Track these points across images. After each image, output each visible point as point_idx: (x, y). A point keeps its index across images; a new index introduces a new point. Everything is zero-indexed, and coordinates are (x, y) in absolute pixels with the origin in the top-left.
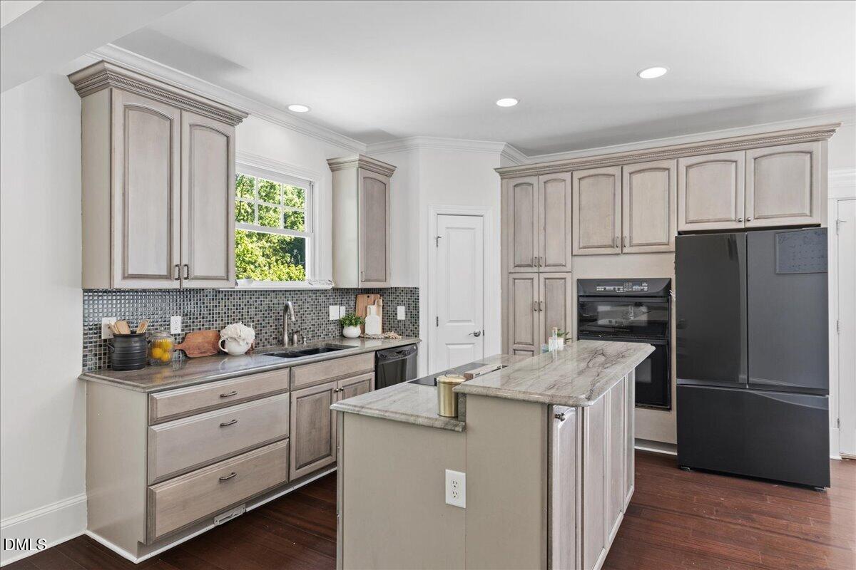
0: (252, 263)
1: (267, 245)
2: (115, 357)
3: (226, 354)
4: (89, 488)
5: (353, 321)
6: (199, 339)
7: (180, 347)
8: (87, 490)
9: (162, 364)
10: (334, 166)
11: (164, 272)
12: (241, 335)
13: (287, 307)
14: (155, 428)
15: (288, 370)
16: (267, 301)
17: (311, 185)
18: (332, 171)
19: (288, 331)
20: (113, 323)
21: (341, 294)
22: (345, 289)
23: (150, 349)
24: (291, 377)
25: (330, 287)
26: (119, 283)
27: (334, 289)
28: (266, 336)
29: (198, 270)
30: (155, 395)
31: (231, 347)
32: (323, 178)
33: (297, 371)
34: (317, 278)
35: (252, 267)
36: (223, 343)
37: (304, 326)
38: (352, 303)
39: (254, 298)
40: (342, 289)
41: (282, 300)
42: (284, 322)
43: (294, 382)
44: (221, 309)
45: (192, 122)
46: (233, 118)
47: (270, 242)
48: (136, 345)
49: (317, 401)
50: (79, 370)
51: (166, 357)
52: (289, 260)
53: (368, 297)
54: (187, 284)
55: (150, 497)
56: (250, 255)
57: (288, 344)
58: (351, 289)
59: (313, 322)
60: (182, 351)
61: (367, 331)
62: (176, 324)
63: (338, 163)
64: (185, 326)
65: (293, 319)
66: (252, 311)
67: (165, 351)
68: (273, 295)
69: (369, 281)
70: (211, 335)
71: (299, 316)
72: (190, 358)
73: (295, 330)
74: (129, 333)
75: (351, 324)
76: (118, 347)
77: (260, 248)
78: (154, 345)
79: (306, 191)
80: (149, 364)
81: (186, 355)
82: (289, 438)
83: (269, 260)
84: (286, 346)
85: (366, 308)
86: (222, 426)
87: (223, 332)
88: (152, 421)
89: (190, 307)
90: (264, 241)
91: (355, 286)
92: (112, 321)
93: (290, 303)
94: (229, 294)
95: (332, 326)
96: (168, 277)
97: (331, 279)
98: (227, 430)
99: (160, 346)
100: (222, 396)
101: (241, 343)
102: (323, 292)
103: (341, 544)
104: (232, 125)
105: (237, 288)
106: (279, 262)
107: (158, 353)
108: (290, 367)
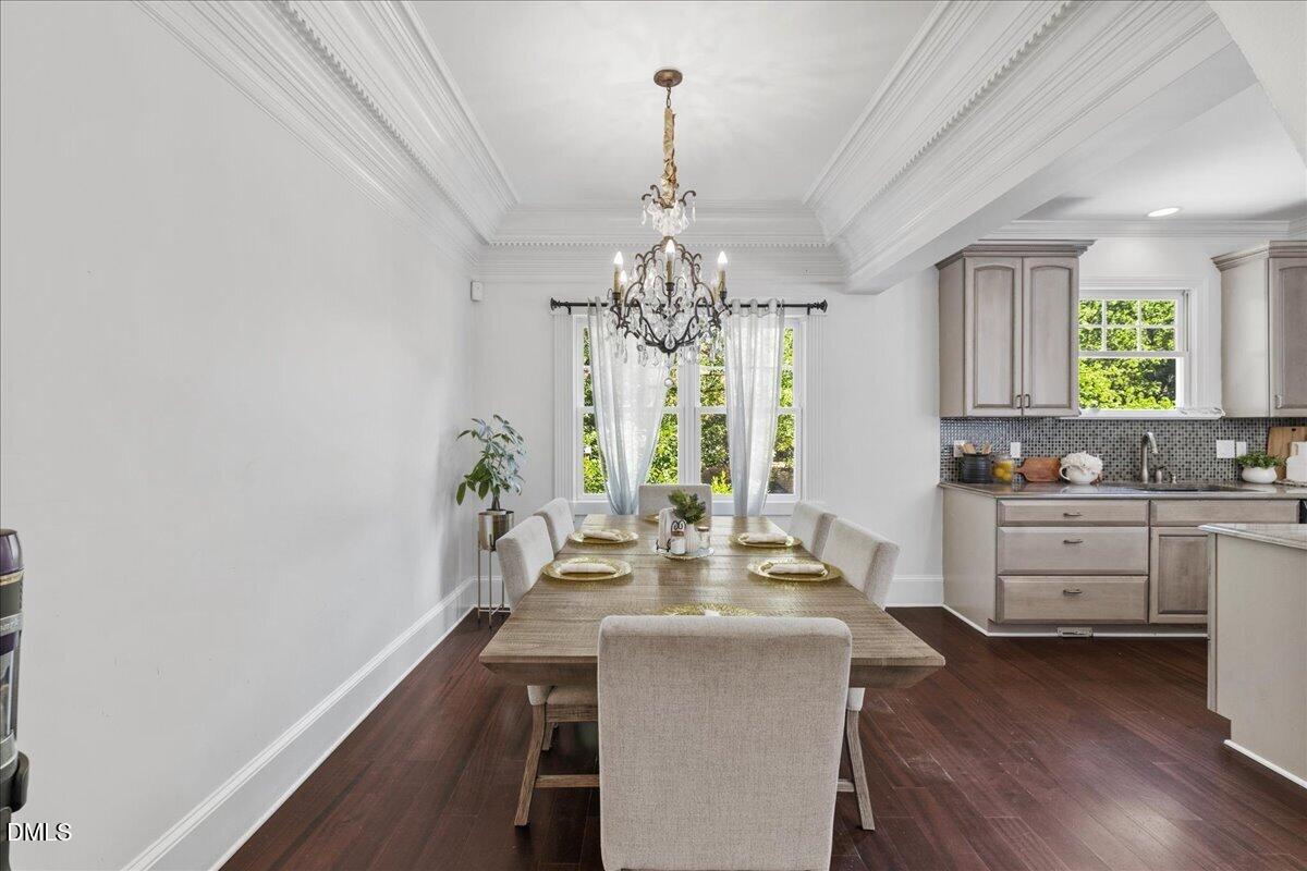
0: (1094, 398)
1: (1119, 372)
2: (965, 471)
3: (1067, 482)
4: (945, 572)
5: (1261, 461)
6: (1036, 465)
7: (1019, 470)
8: (944, 573)
9: (1004, 483)
10: (1223, 264)
11: (1007, 402)
12: (1086, 465)
13: (1146, 440)
14: (1004, 529)
15: (1146, 503)
16: (1118, 432)
17: (1185, 294)
18: (1221, 270)
19: (1148, 466)
20: (961, 444)
21: (1237, 425)
22: (1245, 419)
23: (993, 468)
24: (1150, 511)
25: (1218, 416)
26: (971, 412)
27: (1224, 419)
28: (1118, 469)
29: (1039, 399)
30: (1003, 502)
31: (1072, 475)
32: (1206, 283)
33: (1159, 506)
34: (1195, 405)
35: (1095, 402)
36: (1064, 471)
37: (1173, 462)
38: (1261, 439)
39: (1100, 428)
40: (1238, 419)
41: (1140, 431)
42: (1142, 456)
43: (1155, 517)
44: (1062, 438)
45: (1033, 265)
46: (1075, 250)
47: (1125, 367)
48: (982, 464)
49: (1190, 544)
50: (937, 480)
51: (1008, 476)
52: (1158, 390)
53: (1294, 430)
54: (1028, 413)
55: (999, 586)
56: (1091, 387)
57: (1149, 480)
58: (1258, 419)
59: (1188, 458)
60: (1022, 475)
61: (1291, 475)
62: (1016, 449)
63: (1227, 260)
64: (1024, 451)
65: (1155, 451)
66: (1099, 442)
67: (1006, 472)
68: (1127, 425)
69: (1291, 407)
70: (1051, 462)
71: (1165, 449)
72: (1029, 482)
73: (1159, 465)
74: (974, 452)
75: (1256, 464)
76: (967, 465)
77: (1108, 376)
78: (999, 466)
79: (1176, 305)
80: (992, 482)
81: (1025, 479)
82: (1149, 575)
83: (1122, 392)
84: (1146, 482)
85: (1289, 445)
86: (1065, 542)
87: (1064, 460)
88: (1001, 523)
89: (1029, 434)
90: (1113, 367)
91: (1263, 414)
92: (962, 443)
93: (1151, 434)
94: (1070, 423)
95: (1222, 466)
96: (1011, 406)
97: (1220, 406)
98: (1070, 547)
99: (1002, 466)
100: (1066, 515)
101: (1085, 471)
102: (1206, 423)
103: (1214, 670)
104: (1075, 257)
105: (1080, 417)
106: (1141, 395)
107: (1000, 472)
108: (1150, 500)
